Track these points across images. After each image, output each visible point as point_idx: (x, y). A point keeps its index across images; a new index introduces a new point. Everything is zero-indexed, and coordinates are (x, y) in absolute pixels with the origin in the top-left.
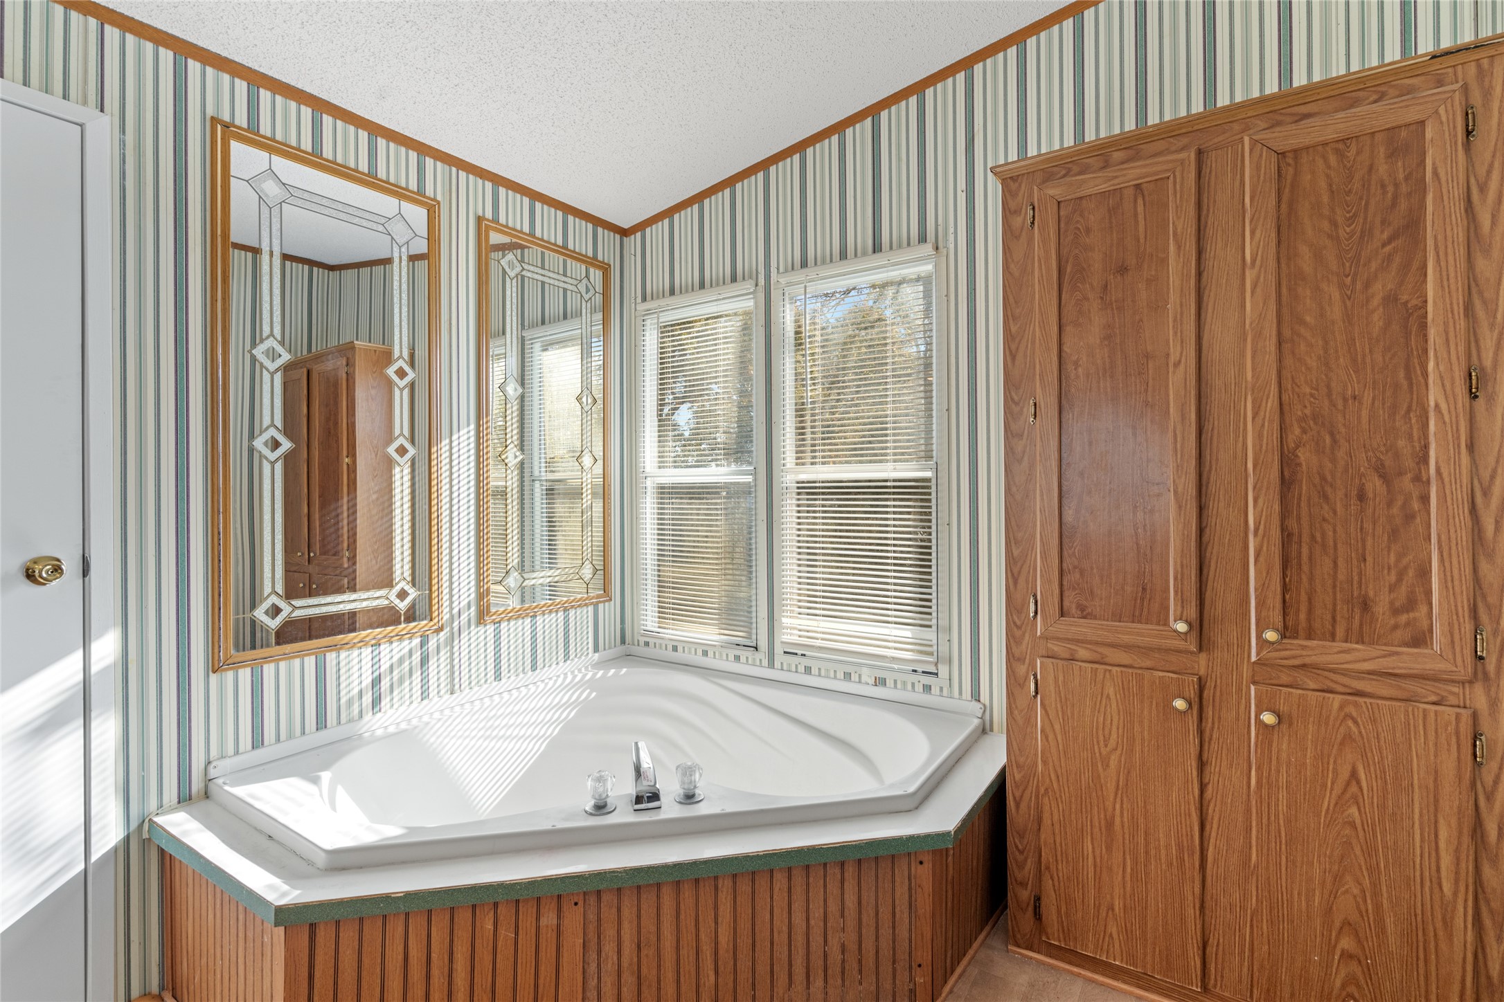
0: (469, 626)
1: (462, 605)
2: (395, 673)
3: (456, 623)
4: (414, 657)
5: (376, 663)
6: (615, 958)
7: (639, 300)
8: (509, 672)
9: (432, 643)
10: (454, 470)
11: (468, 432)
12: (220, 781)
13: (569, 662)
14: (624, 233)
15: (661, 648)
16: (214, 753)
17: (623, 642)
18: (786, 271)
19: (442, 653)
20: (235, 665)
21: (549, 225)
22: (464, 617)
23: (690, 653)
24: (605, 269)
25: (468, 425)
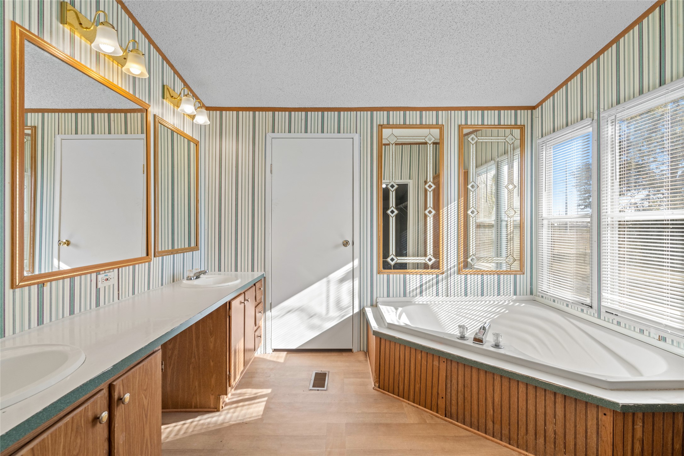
0: (454, 274)
1: (451, 266)
2: (427, 284)
3: (449, 272)
4: (434, 281)
5: (421, 280)
6: (456, 386)
7: (540, 137)
8: (471, 294)
9: (440, 277)
10: (449, 218)
11: (455, 204)
12: (379, 303)
13: (499, 296)
14: (533, 108)
15: (548, 299)
16: (378, 295)
17: (531, 293)
18: (608, 108)
19: (444, 281)
20: (383, 273)
21: (491, 118)
22: (452, 270)
23: (561, 304)
24: (522, 128)
25: (455, 201)
